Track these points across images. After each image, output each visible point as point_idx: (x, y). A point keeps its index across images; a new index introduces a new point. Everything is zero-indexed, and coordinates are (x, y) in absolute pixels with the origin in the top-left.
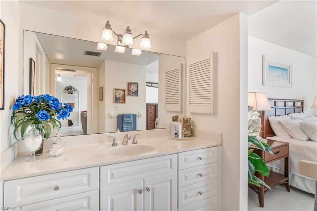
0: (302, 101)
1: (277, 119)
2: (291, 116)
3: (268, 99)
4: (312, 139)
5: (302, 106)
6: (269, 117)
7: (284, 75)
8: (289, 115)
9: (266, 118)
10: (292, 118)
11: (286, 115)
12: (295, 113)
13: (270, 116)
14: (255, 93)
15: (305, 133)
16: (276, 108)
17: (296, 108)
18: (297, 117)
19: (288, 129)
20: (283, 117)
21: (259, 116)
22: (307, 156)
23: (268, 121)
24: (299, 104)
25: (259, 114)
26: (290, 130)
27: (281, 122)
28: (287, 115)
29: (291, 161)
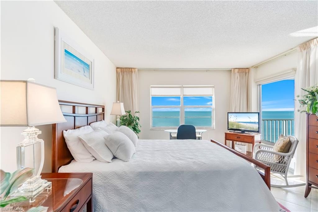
0: (103, 107)
1: (77, 133)
2: (93, 126)
3: (59, 101)
4: (116, 157)
5: (103, 113)
6: (64, 131)
7: (85, 72)
8: (92, 124)
9: (58, 134)
10: (95, 129)
11: (87, 125)
12: (97, 121)
13: (66, 130)
14: (25, 84)
15: (110, 150)
16: (75, 117)
17: (98, 115)
18: (100, 128)
19: (90, 147)
20: (84, 128)
21: (39, 137)
22: (114, 186)
23: (63, 139)
24: (100, 110)
25: (40, 132)
26: (93, 150)
27: (81, 139)
28: (89, 125)
29: (95, 199)
